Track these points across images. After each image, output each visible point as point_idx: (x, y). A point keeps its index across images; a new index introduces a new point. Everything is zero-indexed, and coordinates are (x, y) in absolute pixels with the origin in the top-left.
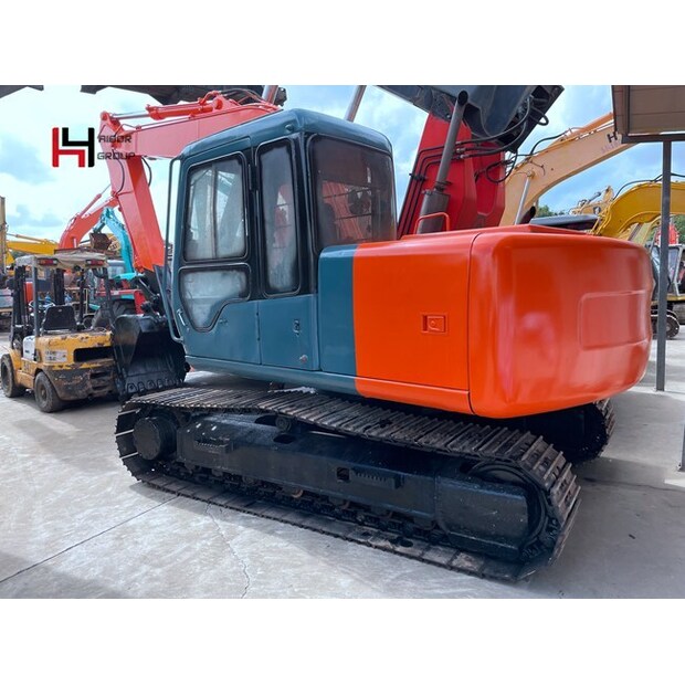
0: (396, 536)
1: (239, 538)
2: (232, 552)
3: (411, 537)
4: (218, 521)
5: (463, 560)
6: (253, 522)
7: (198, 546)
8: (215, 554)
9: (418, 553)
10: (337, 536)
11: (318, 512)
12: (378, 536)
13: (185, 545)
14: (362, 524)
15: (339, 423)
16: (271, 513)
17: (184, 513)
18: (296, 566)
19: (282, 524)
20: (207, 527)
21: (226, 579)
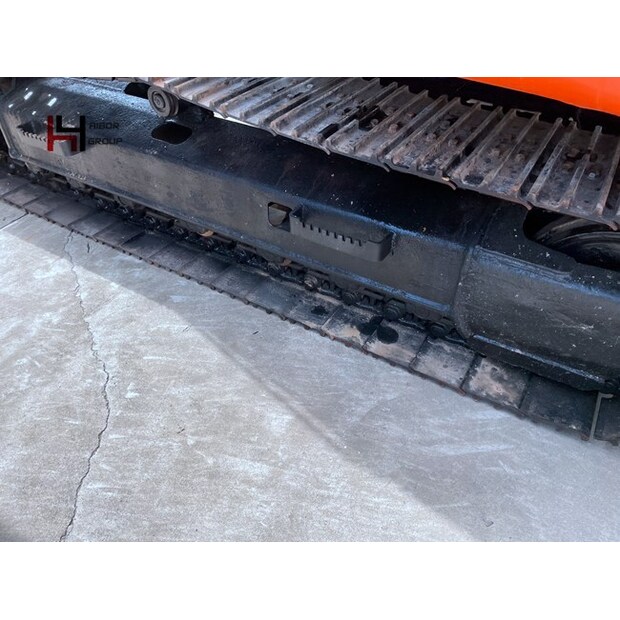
0: (370, 316)
1: (106, 312)
2: (90, 342)
3: (395, 320)
4: (79, 270)
5: (486, 376)
6: (138, 273)
7: (35, 325)
8: (60, 346)
9: (408, 355)
10: (270, 312)
11: (243, 262)
12: (339, 315)
13: (14, 323)
14: (314, 289)
15: (267, 113)
16: (166, 259)
17: (28, 248)
18: (195, 380)
19: (183, 282)
20: (60, 282)
21: (68, 410)
